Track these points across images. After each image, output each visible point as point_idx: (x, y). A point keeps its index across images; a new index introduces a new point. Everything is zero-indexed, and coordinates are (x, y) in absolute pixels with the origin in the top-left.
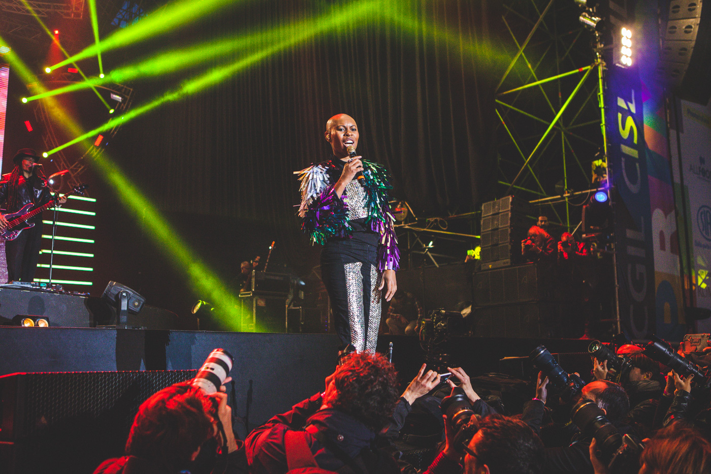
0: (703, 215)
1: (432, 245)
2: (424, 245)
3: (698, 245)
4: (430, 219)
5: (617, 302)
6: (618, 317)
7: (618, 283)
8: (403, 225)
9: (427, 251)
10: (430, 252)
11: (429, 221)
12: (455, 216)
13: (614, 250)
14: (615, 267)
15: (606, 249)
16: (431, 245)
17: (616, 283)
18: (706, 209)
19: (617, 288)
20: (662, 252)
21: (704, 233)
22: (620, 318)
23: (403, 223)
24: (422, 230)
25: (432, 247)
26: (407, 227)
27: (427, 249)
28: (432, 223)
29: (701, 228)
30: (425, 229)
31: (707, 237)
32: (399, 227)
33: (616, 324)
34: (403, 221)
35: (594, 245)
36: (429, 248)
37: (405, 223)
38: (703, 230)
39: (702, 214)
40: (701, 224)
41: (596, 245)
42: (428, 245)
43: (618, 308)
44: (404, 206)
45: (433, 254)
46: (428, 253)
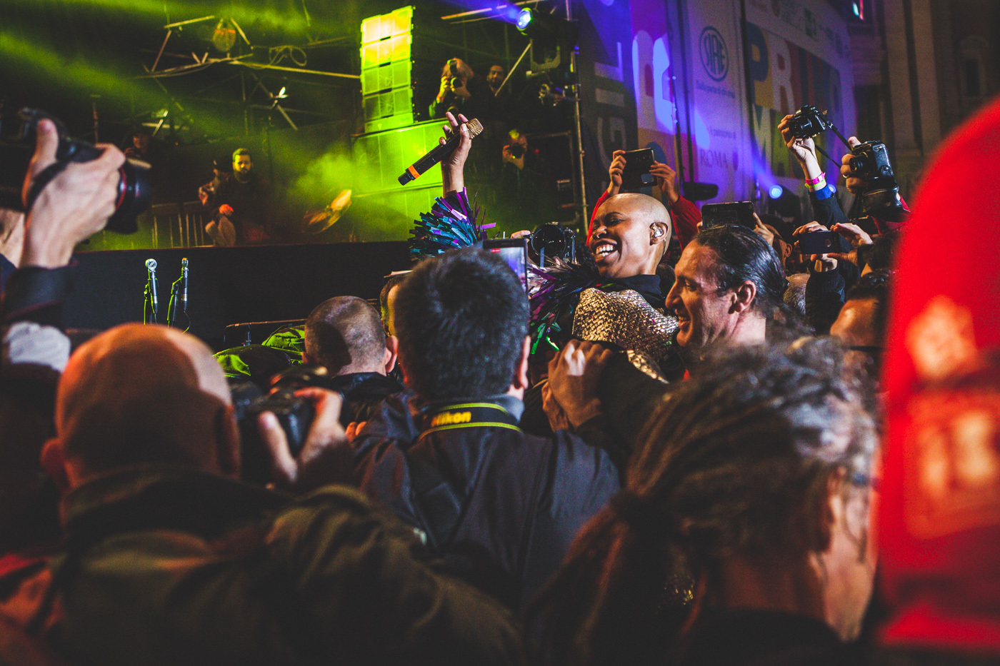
0: (708, 42)
1: (284, 94)
2: (271, 95)
3: (701, 87)
4: (276, 49)
5: (583, 178)
6: (584, 201)
7: (583, 149)
8: (228, 58)
9: (277, 104)
10: (283, 106)
11: (274, 52)
12: (320, 42)
13: (577, 95)
14: (579, 123)
15: (564, 95)
16: (282, 94)
17: (581, 149)
18: (711, 32)
19: (581, 156)
20: (647, 97)
21: (709, 69)
22: (587, 202)
23: (228, 55)
24: (264, 67)
25: (285, 96)
26: (236, 62)
27: (276, 102)
28: (280, 55)
29: (705, 62)
30: (268, 66)
31: (711, 74)
32: (221, 63)
33: (581, 212)
34: (228, 51)
35: (545, 88)
36: (280, 100)
37: (232, 56)
38: (708, 64)
39: (706, 39)
40: (704, 55)
41: (548, 88)
42: (278, 94)
43: (583, 186)
44: (229, 25)
45: (288, 110)
46: (279, 107)
